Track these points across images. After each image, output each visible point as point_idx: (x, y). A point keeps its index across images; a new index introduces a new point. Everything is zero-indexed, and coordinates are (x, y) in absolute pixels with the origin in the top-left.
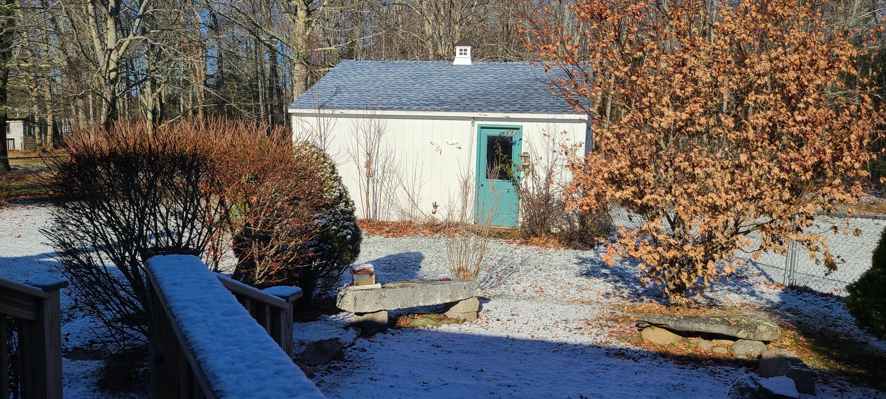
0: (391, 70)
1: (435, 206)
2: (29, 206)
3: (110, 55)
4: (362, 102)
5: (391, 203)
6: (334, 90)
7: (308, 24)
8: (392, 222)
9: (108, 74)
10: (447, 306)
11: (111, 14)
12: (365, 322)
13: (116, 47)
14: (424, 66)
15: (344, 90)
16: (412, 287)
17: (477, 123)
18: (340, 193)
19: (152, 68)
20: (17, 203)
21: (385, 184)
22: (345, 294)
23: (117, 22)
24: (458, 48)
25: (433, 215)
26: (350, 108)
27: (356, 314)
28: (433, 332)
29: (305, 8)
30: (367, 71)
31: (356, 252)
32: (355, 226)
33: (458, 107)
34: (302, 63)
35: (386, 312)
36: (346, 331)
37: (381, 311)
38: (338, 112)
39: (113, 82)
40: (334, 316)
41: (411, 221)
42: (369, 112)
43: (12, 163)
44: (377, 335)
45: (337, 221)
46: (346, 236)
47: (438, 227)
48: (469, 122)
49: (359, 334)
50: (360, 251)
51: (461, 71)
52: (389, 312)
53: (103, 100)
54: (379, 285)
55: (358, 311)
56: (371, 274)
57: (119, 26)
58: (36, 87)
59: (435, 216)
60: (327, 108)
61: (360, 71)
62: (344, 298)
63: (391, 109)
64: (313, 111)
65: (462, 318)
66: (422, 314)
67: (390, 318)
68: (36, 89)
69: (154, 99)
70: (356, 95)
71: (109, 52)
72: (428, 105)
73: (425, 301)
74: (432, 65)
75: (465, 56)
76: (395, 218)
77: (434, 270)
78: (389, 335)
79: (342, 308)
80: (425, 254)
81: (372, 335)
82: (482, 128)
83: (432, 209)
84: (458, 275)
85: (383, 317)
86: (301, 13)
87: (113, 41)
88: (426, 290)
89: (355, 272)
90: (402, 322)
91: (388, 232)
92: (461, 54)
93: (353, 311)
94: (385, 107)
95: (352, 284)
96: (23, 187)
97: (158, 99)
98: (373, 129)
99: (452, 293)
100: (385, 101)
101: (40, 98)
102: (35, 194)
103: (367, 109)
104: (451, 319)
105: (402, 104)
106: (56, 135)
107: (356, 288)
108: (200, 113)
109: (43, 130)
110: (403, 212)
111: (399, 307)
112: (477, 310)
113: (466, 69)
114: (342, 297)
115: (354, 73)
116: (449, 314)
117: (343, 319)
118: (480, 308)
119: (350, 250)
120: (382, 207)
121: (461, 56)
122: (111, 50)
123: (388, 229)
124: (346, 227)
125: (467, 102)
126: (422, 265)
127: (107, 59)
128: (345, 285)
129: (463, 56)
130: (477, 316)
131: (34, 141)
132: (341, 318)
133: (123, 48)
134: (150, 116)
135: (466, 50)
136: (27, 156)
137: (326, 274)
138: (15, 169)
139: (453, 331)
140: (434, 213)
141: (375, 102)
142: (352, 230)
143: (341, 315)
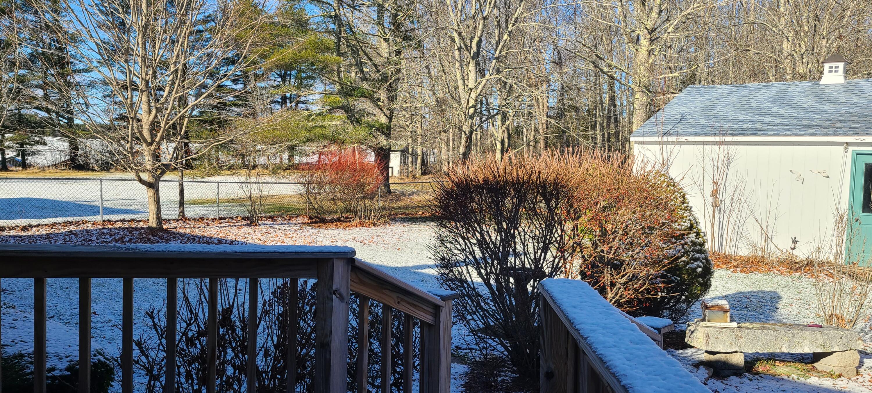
0: (743, 93)
1: (795, 241)
2: (405, 224)
3: (470, 94)
4: (710, 129)
5: (740, 235)
6: (679, 117)
7: (650, 52)
8: (741, 257)
9: (467, 110)
10: (817, 357)
11: (473, 58)
12: (717, 362)
13: (476, 87)
14: (784, 88)
15: (690, 117)
16: (774, 330)
17: (851, 148)
18: (691, 224)
19: (504, 103)
20: (396, 221)
21: (734, 215)
22: (695, 330)
23: (477, 64)
24: (827, 66)
25: (791, 251)
26: (696, 135)
27: (707, 352)
28: (800, 384)
29: (649, 37)
30: (716, 96)
31: (706, 286)
32: (706, 259)
33: (826, 131)
34: (643, 92)
35: (742, 355)
36: (695, 369)
37: (736, 352)
38: (682, 139)
39: (471, 117)
40: (681, 351)
41: (763, 257)
42: (717, 139)
43: (392, 187)
44: (731, 378)
45: (686, 253)
46: (696, 268)
47: (798, 266)
48: (842, 148)
49: (711, 374)
50: (710, 285)
51: (830, 90)
52: (746, 355)
53: (463, 133)
54: (734, 325)
55: (709, 349)
56: (726, 311)
57: (478, 68)
58: (411, 123)
59: (794, 252)
60: (671, 135)
61: (707, 96)
62: (694, 334)
63: (744, 135)
64: (656, 139)
65: (837, 373)
66: (785, 361)
67: (746, 362)
68: (411, 126)
69: (503, 131)
70: (703, 121)
71: (469, 91)
72: (788, 130)
73: (790, 347)
74: (793, 86)
75: (836, 74)
76: (744, 251)
77: (795, 313)
78: (746, 380)
79: (692, 344)
80: (782, 294)
81: (727, 376)
82: (858, 154)
83: (791, 244)
84: (829, 322)
85: (738, 359)
86: (644, 43)
87: (473, 81)
88: (791, 335)
89: (707, 307)
90: (760, 367)
91: (736, 266)
92: (830, 72)
93: (705, 348)
94: (736, 133)
95: (703, 320)
96: (400, 208)
97: (506, 131)
98: (721, 156)
99: (825, 342)
100: (736, 127)
101: (413, 132)
102: (408, 214)
103: (715, 135)
104: (822, 372)
105: (757, 129)
106: (424, 163)
107: (708, 324)
108: (541, 142)
109: (414, 160)
110: (754, 246)
111: (759, 351)
112: (857, 365)
113: (837, 88)
114: (692, 332)
115: (701, 98)
116: (819, 365)
117: (691, 356)
118: (861, 363)
119: (700, 283)
120: (729, 239)
121: (830, 74)
122: (471, 89)
123: (736, 264)
124: (696, 260)
125: (839, 125)
126: (780, 306)
127: (467, 97)
128: (696, 320)
129: (833, 73)
130: (857, 372)
131: (407, 169)
132: (689, 354)
133: (480, 87)
134: (499, 146)
135: (837, 67)
136: (402, 181)
137: (672, 306)
138: (394, 192)
139: (825, 386)
140: (794, 249)
141: (725, 128)
142: (703, 263)
143: (689, 351)
